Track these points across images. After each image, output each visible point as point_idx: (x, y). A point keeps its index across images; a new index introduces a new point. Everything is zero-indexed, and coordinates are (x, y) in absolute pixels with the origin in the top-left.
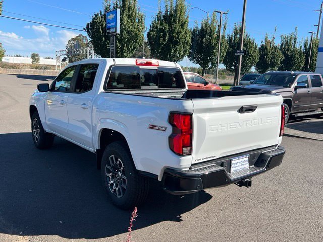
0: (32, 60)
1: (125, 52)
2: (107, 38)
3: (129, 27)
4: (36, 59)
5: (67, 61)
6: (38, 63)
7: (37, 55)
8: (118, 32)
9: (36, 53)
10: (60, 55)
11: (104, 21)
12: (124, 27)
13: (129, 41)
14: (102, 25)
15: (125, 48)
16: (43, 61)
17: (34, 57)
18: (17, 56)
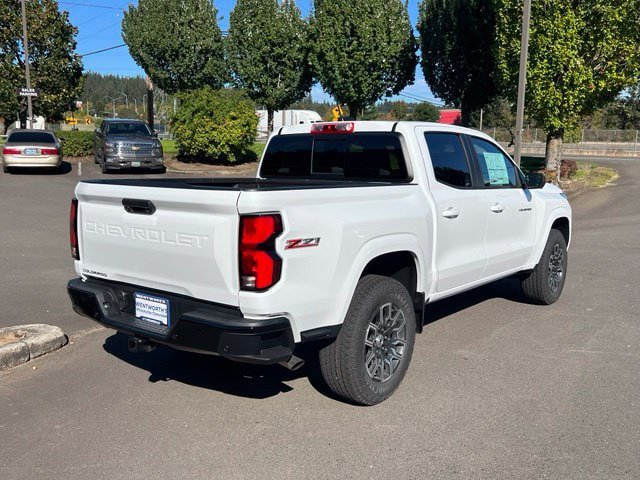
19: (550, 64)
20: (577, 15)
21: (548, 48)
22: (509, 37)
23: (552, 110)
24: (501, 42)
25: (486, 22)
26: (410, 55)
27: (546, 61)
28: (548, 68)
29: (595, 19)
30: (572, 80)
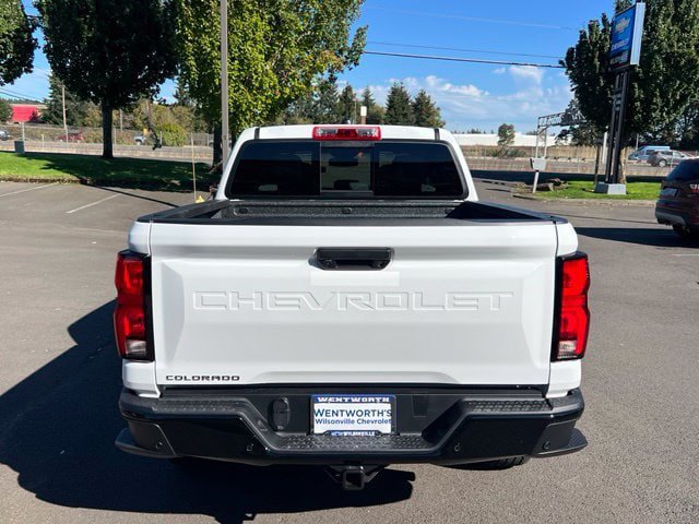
0: (498, 139)
1: (655, 110)
2: (610, 78)
3: (671, 46)
4: (506, 137)
5: (570, 138)
6: (509, 145)
7: (510, 128)
8: (635, 60)
9: (508, 124)
10: (548, 126)
11: (606, 40)
12: (656, 48)
13: (667, 79)
14: (602, 48)
15: (658, 100)
16: (521, 140)
17: (505, 132)
18: (473, 132)
19: (242, 66)
20: (262, 19)
21: (240, 50)
22: (198, 32)
23: (244, 114)
24: (186, 37)
25: (128, 10)
26: (26, 36)
27: (236, 62)
28: (239, 70)
29: (278, 24)
30: (261, 83)
